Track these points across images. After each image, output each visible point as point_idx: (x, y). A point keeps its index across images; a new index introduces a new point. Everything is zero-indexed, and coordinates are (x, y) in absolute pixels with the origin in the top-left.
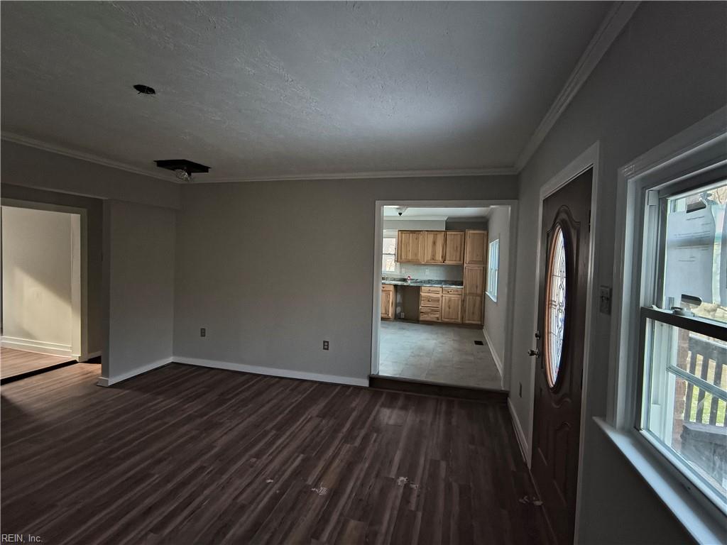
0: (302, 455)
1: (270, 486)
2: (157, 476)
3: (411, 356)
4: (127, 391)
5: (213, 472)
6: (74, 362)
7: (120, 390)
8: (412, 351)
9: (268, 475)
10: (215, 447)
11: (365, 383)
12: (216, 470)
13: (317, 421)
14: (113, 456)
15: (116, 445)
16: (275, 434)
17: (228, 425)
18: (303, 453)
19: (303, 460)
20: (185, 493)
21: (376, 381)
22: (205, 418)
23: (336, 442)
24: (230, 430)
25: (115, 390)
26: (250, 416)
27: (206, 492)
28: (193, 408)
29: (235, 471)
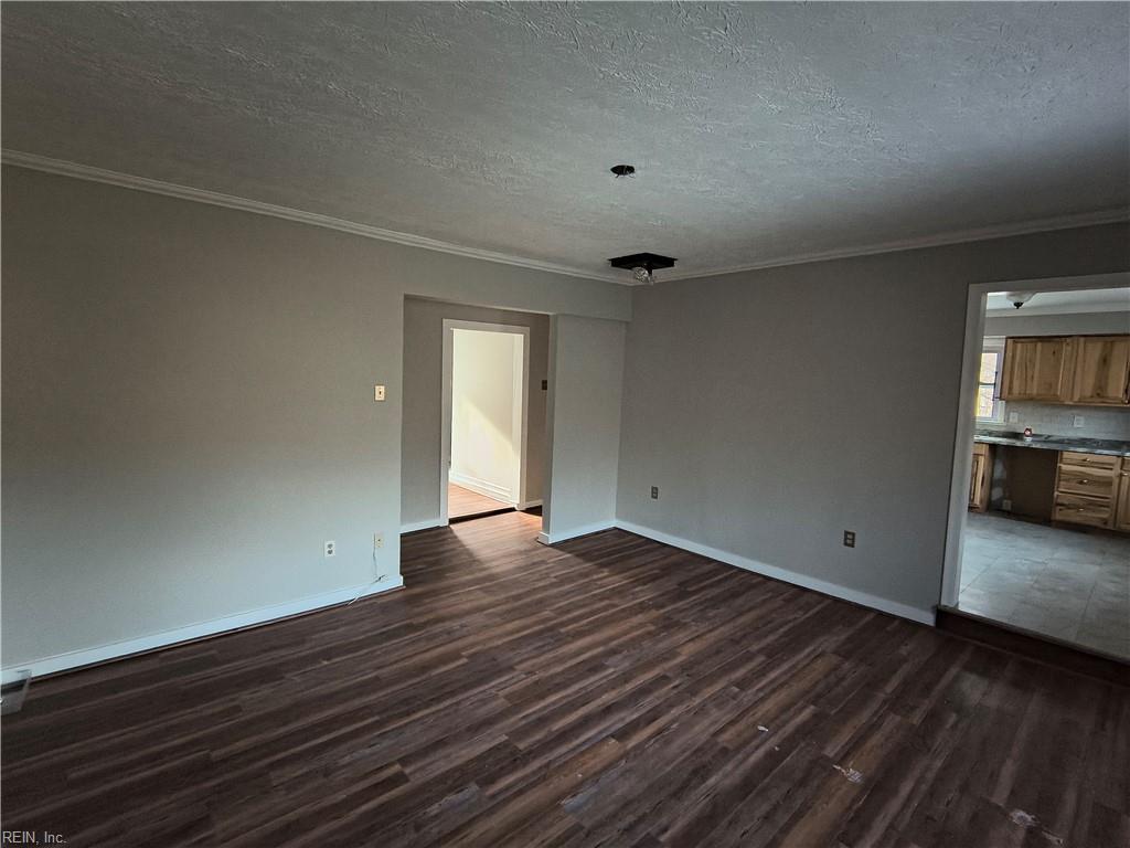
0: (812, 707)
1: (764, 735)
2: (611, 670)
3: (1032, 587)
4: (569, 555)
5: (681, 688)
6: (512, 510)
7: (561, 553)
8: (1035, 578)
9: (759, 720)
10: (679, 654)
11: (928, 619)
12: (684, 686)
13: (835, 660)
14: (562, 630)
15: (565, 618)
16: (763, 662)
17: (694, 628)
18: (814, 703)
19: (815, 715)
20: (648, 703)
21: (950, 619)
22: (662, 611)
23: (874, 706)
24: (697, 637)
25: (555, 550)
26: (722, 624)
27: (674, 712)
28: (645, 594)
29: (710, 697)
